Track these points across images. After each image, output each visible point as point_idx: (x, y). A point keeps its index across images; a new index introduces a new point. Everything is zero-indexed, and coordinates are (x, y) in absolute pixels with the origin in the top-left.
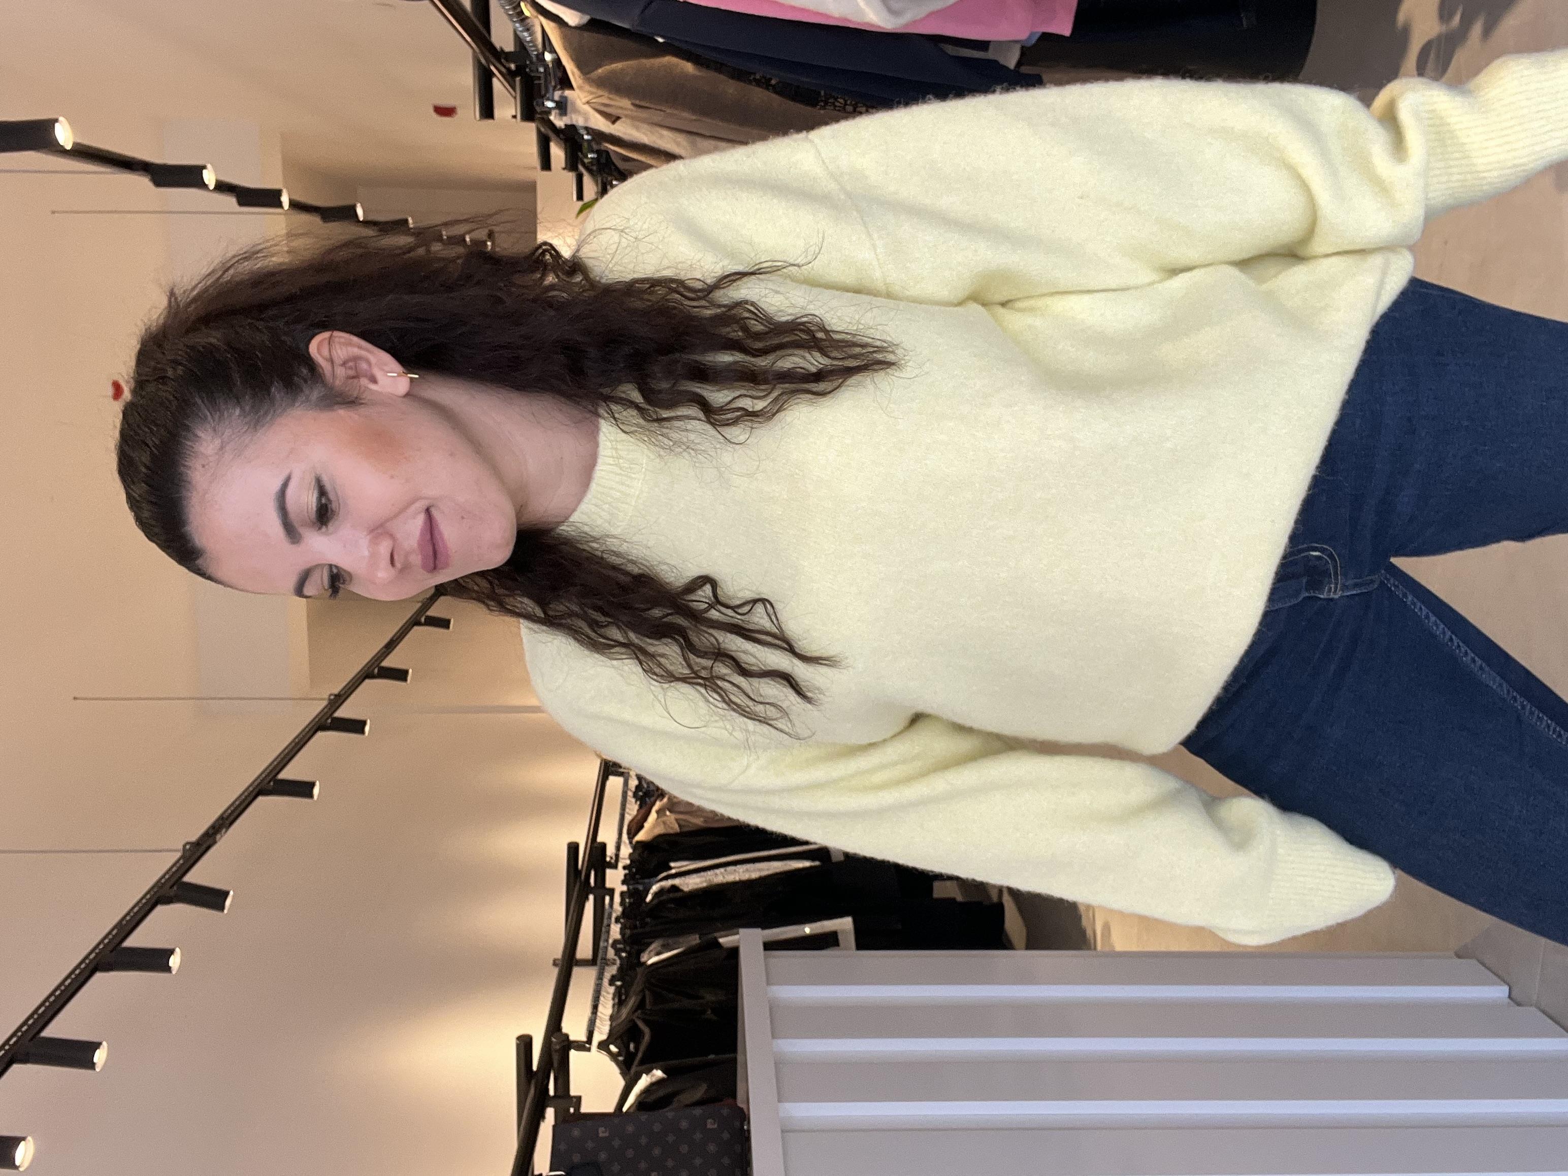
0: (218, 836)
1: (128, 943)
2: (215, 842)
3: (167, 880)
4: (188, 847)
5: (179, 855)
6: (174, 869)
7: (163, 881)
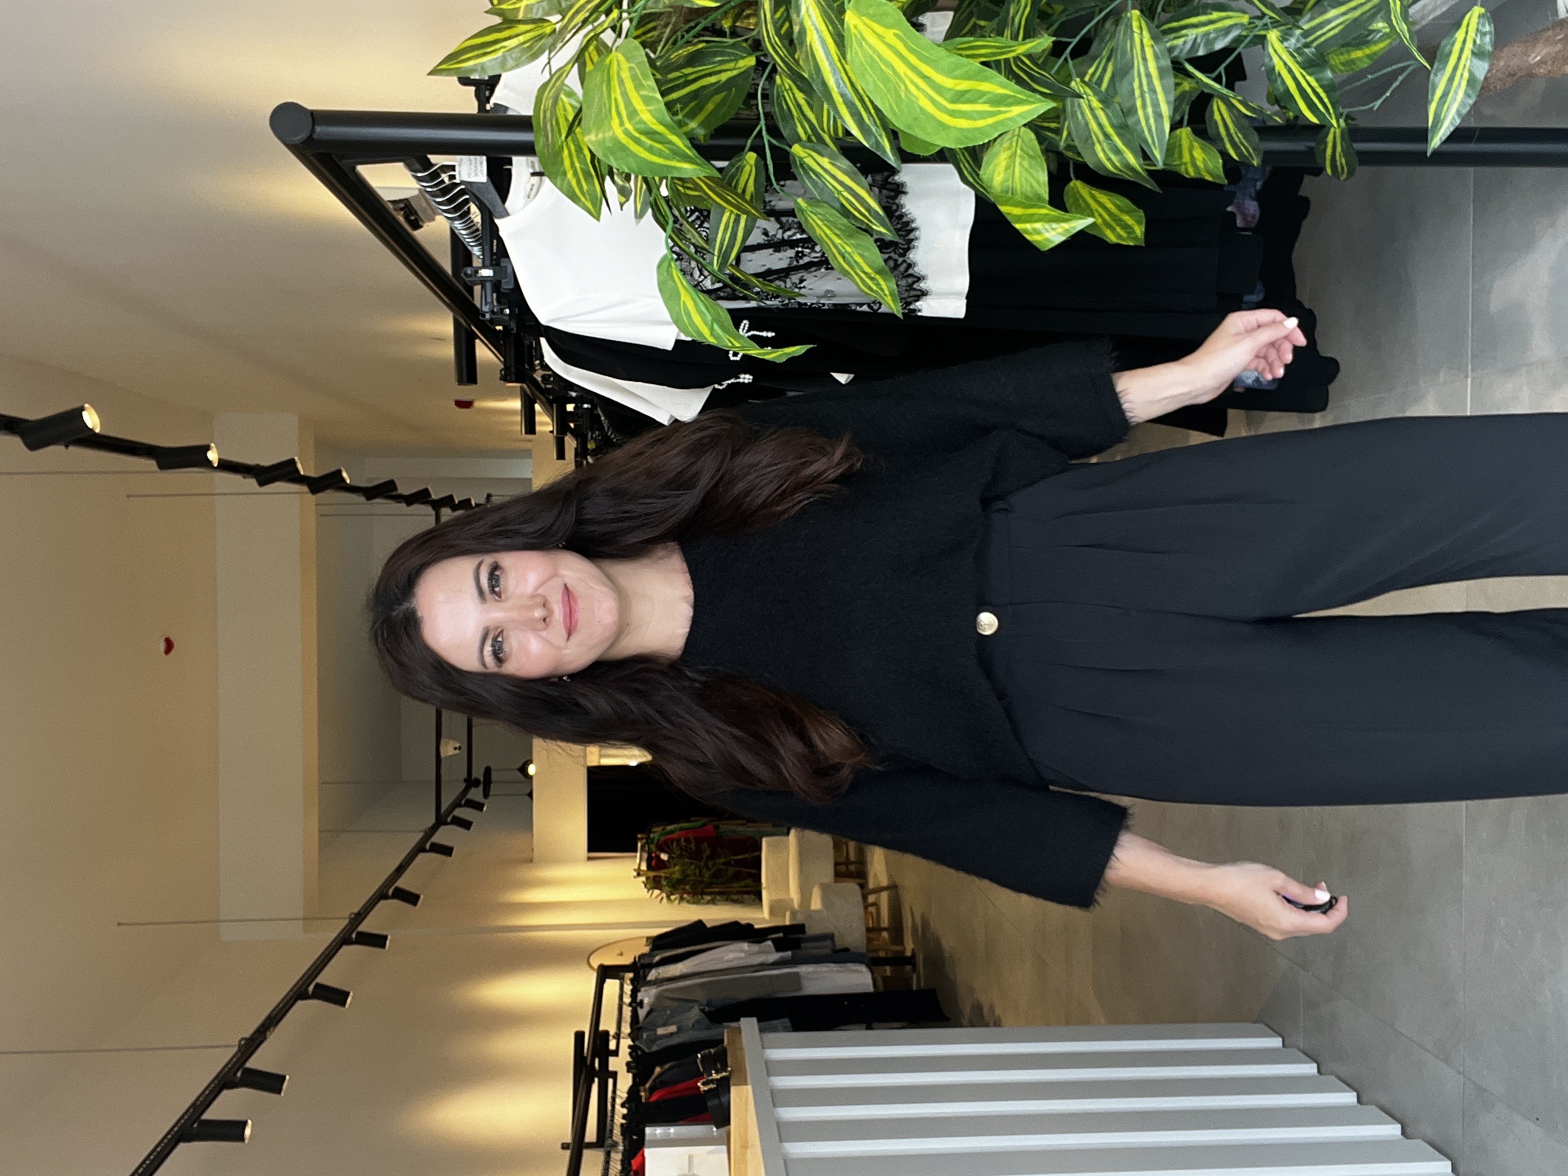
0: (268, 1033)
1: (206, 1116)
2: (265, 1039)
3: (230, 1069)
4: (243, 1042)
5: (236, 1049)
6: (235, 1060)
7: (226, 1069)
